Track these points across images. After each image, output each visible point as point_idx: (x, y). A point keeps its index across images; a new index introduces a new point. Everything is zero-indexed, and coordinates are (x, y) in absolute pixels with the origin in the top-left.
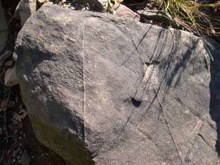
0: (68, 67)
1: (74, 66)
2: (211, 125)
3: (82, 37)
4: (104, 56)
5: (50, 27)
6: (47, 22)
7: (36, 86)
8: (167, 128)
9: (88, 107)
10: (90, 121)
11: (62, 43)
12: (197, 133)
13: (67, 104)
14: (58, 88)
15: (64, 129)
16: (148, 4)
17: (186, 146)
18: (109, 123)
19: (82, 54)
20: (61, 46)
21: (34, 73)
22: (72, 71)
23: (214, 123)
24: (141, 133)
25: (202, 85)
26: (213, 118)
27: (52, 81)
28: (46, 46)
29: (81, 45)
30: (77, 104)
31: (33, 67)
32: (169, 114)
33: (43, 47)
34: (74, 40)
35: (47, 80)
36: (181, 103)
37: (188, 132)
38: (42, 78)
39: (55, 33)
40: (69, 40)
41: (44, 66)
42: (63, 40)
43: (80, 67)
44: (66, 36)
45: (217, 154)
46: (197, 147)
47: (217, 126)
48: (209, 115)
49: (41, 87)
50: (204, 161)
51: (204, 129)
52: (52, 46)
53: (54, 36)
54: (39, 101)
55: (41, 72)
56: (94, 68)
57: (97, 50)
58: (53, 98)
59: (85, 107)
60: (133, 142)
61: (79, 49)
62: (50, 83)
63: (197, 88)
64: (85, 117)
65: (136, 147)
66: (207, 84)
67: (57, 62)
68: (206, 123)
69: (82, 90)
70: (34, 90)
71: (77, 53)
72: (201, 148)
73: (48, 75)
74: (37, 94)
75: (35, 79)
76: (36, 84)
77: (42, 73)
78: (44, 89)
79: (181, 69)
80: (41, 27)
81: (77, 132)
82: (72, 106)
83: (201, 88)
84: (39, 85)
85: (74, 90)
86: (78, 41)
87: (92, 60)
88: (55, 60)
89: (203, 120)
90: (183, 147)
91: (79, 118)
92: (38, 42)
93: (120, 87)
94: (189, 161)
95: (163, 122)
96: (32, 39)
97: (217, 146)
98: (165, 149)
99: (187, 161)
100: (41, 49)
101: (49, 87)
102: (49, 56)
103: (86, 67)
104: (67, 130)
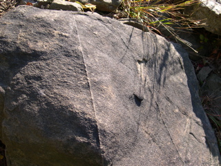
0: (64, 64)
1: (72, 62)
2: (197, 123)
3: (75, 32)
4: (102, 51)
5: (33, 24)
6: (28, 20)
7: (20, 95)
8: (165, 129)
9: (98, 105)
10: (103, 121)
11: (53, 39)
12: (189, 131)
13: (71, 106)
14: (55, 91)
15: (68, 140)
16: (115, 15)
17: (183, 146)
18: (122, 123)
19: (80, 48)
20: (52, 43)
21: (14, 80)
22: (70, 68)
23: (199, 120)
24: (147, 135)
25: (182, 84)
26: (197, 116)
27: (44, 84)
28: (31, 45)
29: (77, 39)
30: (84, 104)
31: (11, 74)
32: (164, 113)
33: (27, 46)
34: (67, 35)
35: (36, 84)
36: (171, 102)
37: (182, 130)
38: (29, 83)
39: (42, 30)
40: (61, 35)
41: (30, 69)
42: (53, 36)
43: (80, 62)
44: (56, 32)
45: (208, 150)
46: (191, 146)
47: (202, 123)
48: (193, 113)
49: (27, 95)
50: (200, 159)
51: (193, 127)
52: (40, 44)
53: (40, 33)
54: (26, 112)
55: (26, 77)
56: (96, 62)
57: (94, 44)
58: (48, 104)
59: (94, 105)
60: (142, 145)
61: (74, 43)
62: (42, 87)
63: (179, 88)
64: (97, 117)
65: (146, 151)
66: (186, 83)
67: (48, 61)
68: (193, 121)
69: (87, 87)
70: (17, 101)
71: (73, 48)
72: (195, 146)
73: (39, 78)
74: (23, 105)
75: (17, 87)
76: (20, 92)
77: (28, 78)
78: (34, 96)
79: (164, 69)
80: (21, 26)
81: (89, 138)
82: (77, 107)
83: (182, 87)
84: (24, 93)
85: (76, 89)
86: (72, 36)
87: (92, 54)
88: (45, 60)
89: (190, 118)
90: (181, 147)
91: (89, 120)
92: (18, 42)
93: (124, 83)
94: (188, 161)
95: (161, 122)
96: (9, 40)
97: (207, 142)
98: (168, 151)
99: (187, 162)
100: (23, 49)
101: (41, 92)
102: (36, 55)
103: (87, 62)
104: (74, 140)
